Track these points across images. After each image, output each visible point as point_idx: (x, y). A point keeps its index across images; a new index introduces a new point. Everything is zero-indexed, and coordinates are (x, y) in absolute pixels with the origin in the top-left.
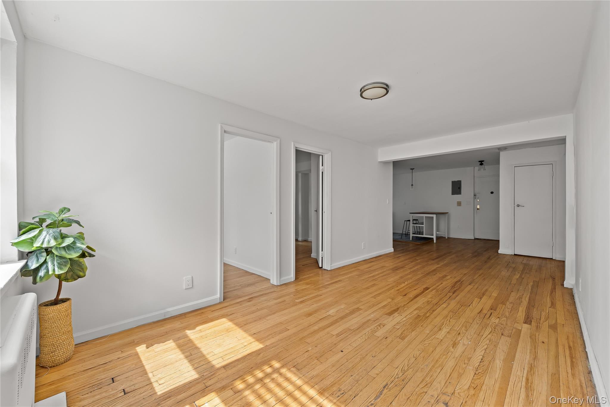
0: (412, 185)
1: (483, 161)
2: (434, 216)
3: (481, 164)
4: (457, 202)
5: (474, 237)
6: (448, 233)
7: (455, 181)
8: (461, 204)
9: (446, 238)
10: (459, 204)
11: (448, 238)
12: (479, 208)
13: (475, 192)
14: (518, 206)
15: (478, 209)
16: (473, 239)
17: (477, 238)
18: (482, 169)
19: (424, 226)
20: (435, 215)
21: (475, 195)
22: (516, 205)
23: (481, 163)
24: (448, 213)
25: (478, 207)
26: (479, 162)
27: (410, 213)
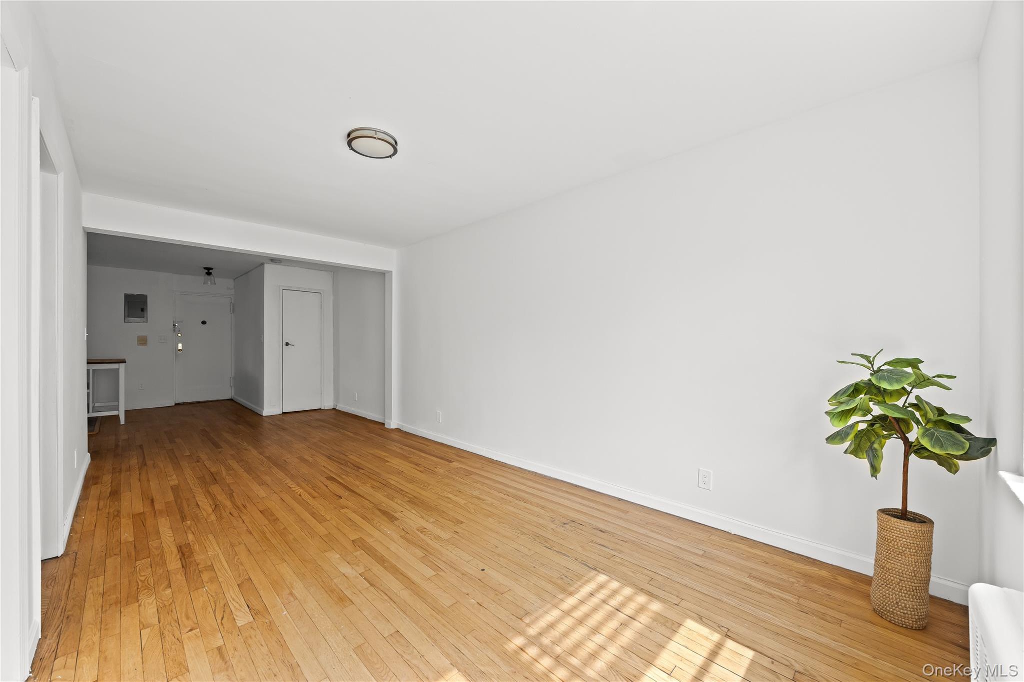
1: (212, 269)
3: (209, 274)
4: (139, 337)
5: (175, 402)
7: (132, 296)
8: (147, 341)
10: (143, 341)
13: (175, 320)
14: (287, 344)
15: (179, 350)
16: (174, 405)
18: (209, 283)
21: (174, 326)
22: (284, 343)
23: (209, 271)
25: (180, 347)
26: (205, 268)
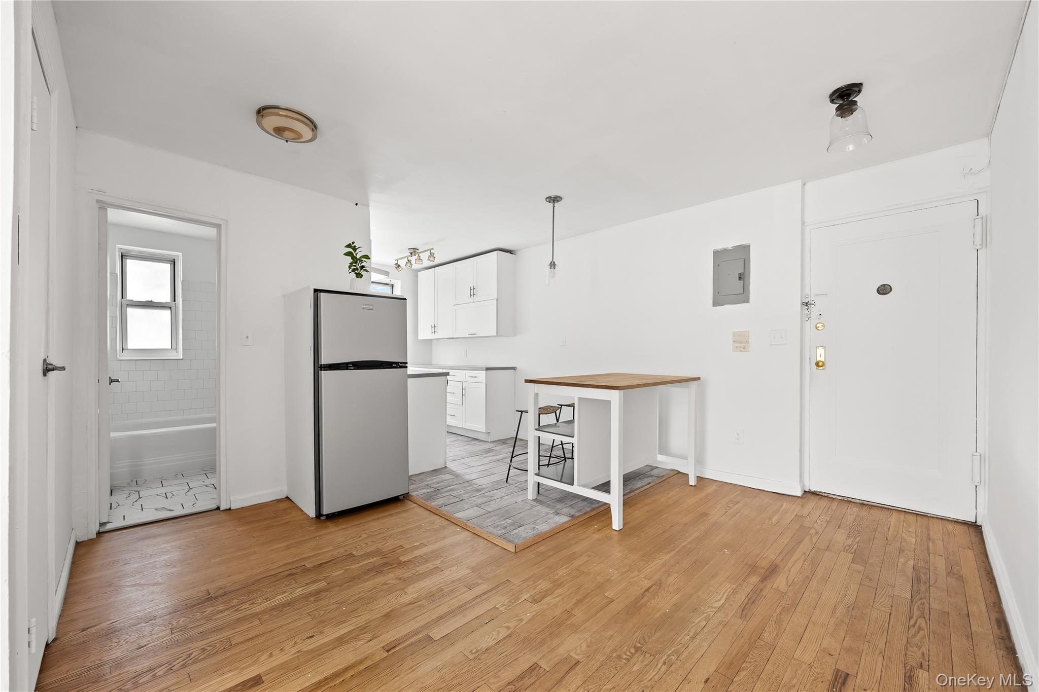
0: (553, 265)
2: (614, 396)
4: (734, 334)
5: (803, 486)
6: (700, 461)
7: (725, 251)
8: (748, 342)
9: (692, 482)
10: (741, 343)
11: (700, 479)
12: (822, 359)
13: (807, 292)
15: (817, 364)
16: (799, 493)
17: (813, 489)
19: (574, 440)
20: (616, 393)
21: (807, 304)
24: (698, 379)
25: (820, 355)
27: (526, 381)
